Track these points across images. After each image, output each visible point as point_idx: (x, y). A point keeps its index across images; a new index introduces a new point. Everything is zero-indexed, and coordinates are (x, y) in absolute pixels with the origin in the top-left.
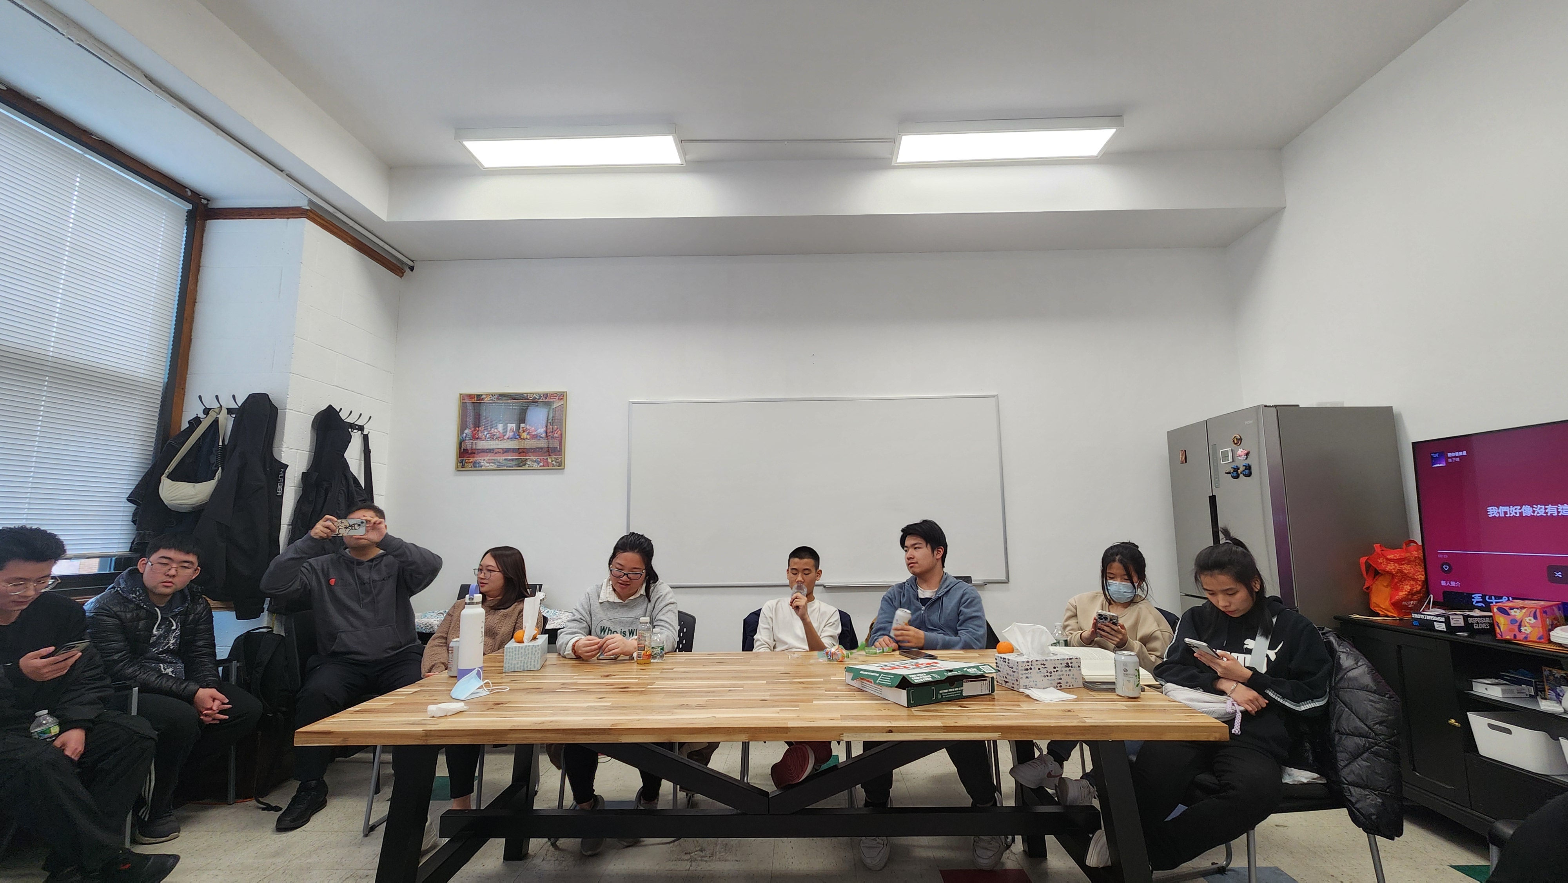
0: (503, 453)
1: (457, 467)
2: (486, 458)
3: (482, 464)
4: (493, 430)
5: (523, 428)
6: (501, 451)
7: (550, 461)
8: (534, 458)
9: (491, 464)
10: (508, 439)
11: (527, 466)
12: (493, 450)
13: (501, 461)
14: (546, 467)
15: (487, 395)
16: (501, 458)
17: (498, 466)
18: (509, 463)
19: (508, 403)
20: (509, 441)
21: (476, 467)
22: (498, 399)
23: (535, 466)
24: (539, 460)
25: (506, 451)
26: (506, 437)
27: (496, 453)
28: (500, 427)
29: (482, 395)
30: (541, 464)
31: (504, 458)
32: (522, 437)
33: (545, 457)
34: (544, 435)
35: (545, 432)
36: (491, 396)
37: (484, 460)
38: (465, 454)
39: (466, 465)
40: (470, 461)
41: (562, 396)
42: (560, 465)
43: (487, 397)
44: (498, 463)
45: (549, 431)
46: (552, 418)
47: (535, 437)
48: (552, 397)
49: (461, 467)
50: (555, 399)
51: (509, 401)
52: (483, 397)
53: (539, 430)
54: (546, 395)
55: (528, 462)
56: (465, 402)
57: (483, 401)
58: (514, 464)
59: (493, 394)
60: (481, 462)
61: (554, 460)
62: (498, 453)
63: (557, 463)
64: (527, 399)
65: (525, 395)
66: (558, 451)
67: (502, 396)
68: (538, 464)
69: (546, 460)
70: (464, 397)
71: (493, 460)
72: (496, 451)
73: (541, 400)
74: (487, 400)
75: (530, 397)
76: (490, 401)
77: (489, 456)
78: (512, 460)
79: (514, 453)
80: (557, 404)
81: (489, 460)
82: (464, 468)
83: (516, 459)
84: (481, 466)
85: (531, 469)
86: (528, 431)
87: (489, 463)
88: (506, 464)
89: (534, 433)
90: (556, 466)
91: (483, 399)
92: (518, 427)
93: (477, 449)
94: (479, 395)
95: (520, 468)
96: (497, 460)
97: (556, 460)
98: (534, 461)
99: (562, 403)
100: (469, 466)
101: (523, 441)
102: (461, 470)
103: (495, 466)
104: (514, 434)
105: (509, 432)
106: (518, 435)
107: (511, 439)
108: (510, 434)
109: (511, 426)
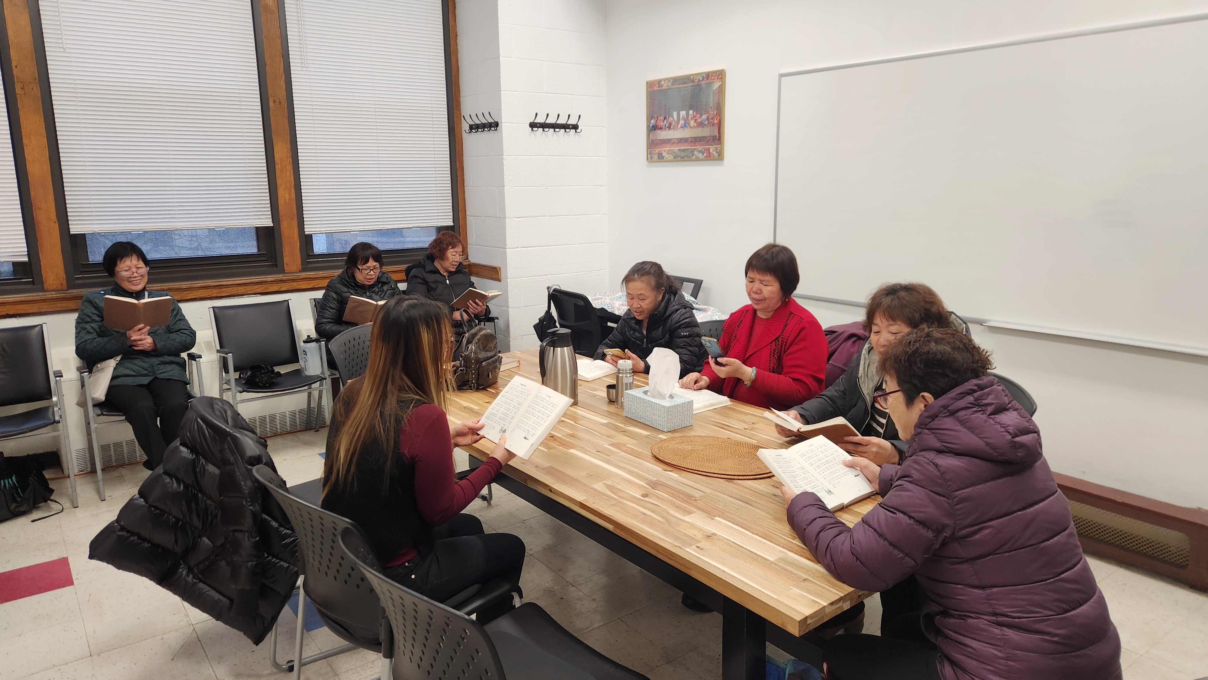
0: (678, 144)
1: (647, 159)
3: (664, 155)
4: (670, 118)
5: (691, 115)
6: (676, 141)
7: (711, 151)
8: (700, 148)
9: (670, 155)
11: (694, 156)
12: (671, 139)
13: (676, 151)
14: (709, 157)
15: (665, 80)
16: (676, 149)
17: (674, 158)
18: (683, 154)
19: (679, 88)
20: (681, 129)
21: (661, 157)
22: (673, 84)
23: (700, 156)
24: (703, 149)
25: (681, 141)
26: (679, 126)
27: (673, 144)
29: (662, 81)
30: (705, 155)
31: (678, 148)
32: (691, 125)
33: (708, 147)
34: (706, 123)
35: (708, 119)
36: (667, 82)
37: (665, 150)
38: (652, 144)
39: (653, 156)
40: (656, 152)
41: (720, 75)
42: (719, 155)
43: (664, 83)
44: (674, 154)
45: (710, 117)
46: (712, 101)
47: (700, 125)
48: (712, 78)
49: (650, 158)
50: (715, 79)
51: (680, 86)
52: (663, 83)
53: (703, 117)
54: (708, 75)
55: (695, 153)
56: (651, 89)
57: (662, 88)
58: (685, 155)
59: (668, 79)
60: (663, 152)
61: (714, 149)
62: (675, 143)
63: (717, 153)
64: (693, 82)
65: (692, 77)
66: (718, 139)
67: (675, 80)
68: (703, 154)
69: (709, 149)
70: (650, 85)
71: (671, 150)
72: (673, 141)
73: (704, 82)
74: (664, 88)
75: (696, 80)
76: (667, 88)
77: (668, 146)
78: (684, 151)
79: (685, 142)
80: (716, 85)
81: (668, 150)
82: (652, 160)
83: (687, 149)
84: (663, 157)
85: (698, 159)
86: (695, 119)
87: (668, 154)
88: (680, 155)
89: (700, 120)
90: (717, 157)
91: (662, 86)
92: (687, 114)
93: (660, 140)
94: (659, 82)
95: (690, 159)
96: (673, 150)
97: (716, 149)
98: (700, 152)
99: (721, 83)
100: (656, 157)
101: (692, 129)
102: (650, 162)
103: (673, 157)
104: (685, 123)
105: (681, 120)
106: (688, 123)
107: (683, 127)
108: (682, 122)
109: (683, 113)
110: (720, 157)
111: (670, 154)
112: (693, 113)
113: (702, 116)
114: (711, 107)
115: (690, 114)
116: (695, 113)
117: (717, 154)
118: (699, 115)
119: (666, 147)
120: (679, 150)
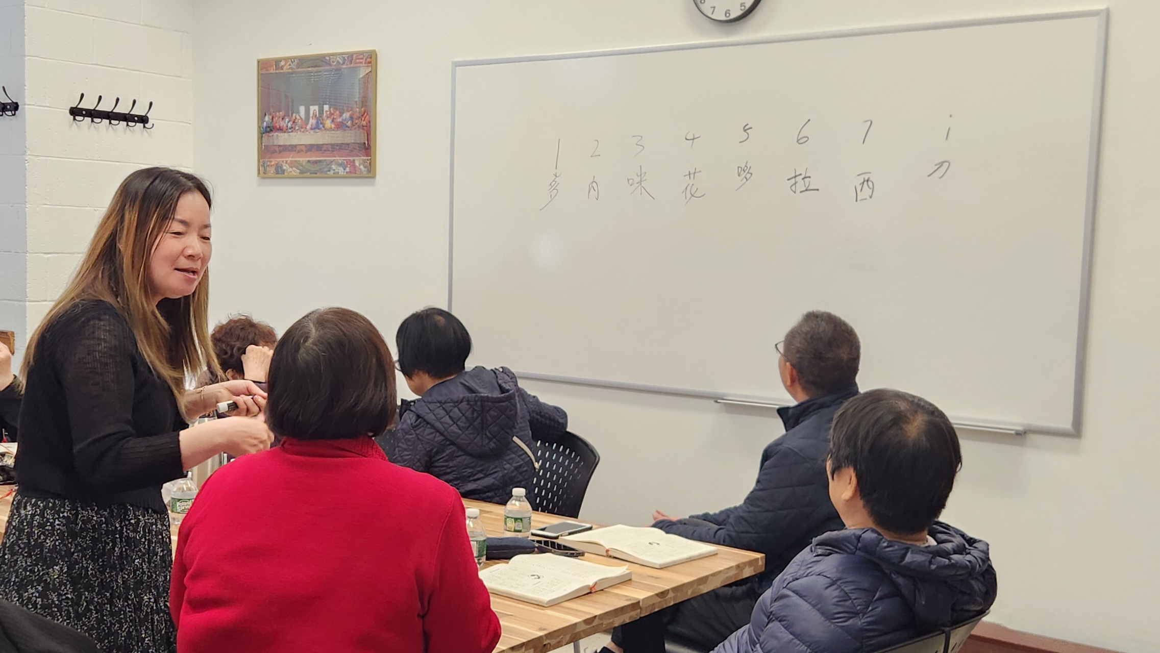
0: (306, 153)
1: (259, 173)
2: (289, 160)
3: (285, 168)
4: (294, 115)
5: (326, 111)
6: (303, 148)
7: (357, 164)
8: (340, 159)
9: (294, 169)
10: (311, 129)
11: (332, 172)
12: (295, 146)
13: (304, 164)
14: (353, 174)
15: (286, 59)
16: (303, 159)
17: (300, 173)
18: (314, 168)
19: (309, 72)
20: (312, 132)
21: (279, 171)
22: (298, 66)
23: (341, 171)
24: (345, 162)
25: (310, 148)
26: (309, 127)
27: (299, 152)
28: (302, 109)
29: (281, 61)
30: (348, 170)
31: (307, 159)
33: (352, 159)
34: (349, 124)
35: (351, 118)
36: (290, 62)
37: (286, 161)
38: (266, 152)
39: (268, 169)
40: (273, 163)
41: (370, 58)
42: (369, 171)
43: (286, 64)
44: (301, 168)
45: (355, 117)
46: (358, 93)
47: (340, 126)
48: (358, 61)
49: (263, 171)
50: (362, 63)
51: (310, 69)
52: (282, 63)
53: (344, 115)
54: (351, 58)
55: (333, 166)
56: (264, 72)
57: (282, 71)
58: (318, 169)
59: (292, 59)
60: (284, 164)
61: (361, 161)
62: (302, 151)
63: (365, 167)
64: (330, 65)
65: (327, 58)
66: (367, 148)
67: (303, 61)
68: (345, 169)
69: (354, 160)
70: (263, 65)
71: (296, 161)
72: (298, 148)
73: (344, 66)
74: (286, 69)
75: (333, 62)
76: (290, 71)
77: (291, 156)
78: (316, 162)
79: (317, 151)
80: (363, 72)
81: (291, 161)
82: (265, 176)
83: (320, 161)
84: (283, 172)
85: (337, 176)
86: (332, 117)
87: (291, 167)
88: (309, 168)
89: (339, 120)
90: (365, 173)
91: (282, 68)
92: (321, 111)
93: (279, 146)
94: (277, 61)
95: (323, 175)
96: (299, 161)
97: (364, 161)
98: (340, 165)
99: (370, 70)
100: (272, 170)
101: (328, 132)
102: (264, 178)
103: (299, 171)
104: (317, 122)
105: (311, 119)
106: (321, 123)
107: (314, 129)
108: (312, 122)
109: (314, 109)
110: (370, 173)
111: (294, 167)
112: (330, 108)
113: (343, 113)
114: (356, 102)
115: (324, 111)
116: (332, 109)
117: (366, 169)
118: (338, 112)
119: (289, 157)
120: (309, 161)
